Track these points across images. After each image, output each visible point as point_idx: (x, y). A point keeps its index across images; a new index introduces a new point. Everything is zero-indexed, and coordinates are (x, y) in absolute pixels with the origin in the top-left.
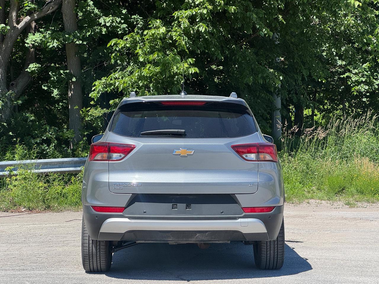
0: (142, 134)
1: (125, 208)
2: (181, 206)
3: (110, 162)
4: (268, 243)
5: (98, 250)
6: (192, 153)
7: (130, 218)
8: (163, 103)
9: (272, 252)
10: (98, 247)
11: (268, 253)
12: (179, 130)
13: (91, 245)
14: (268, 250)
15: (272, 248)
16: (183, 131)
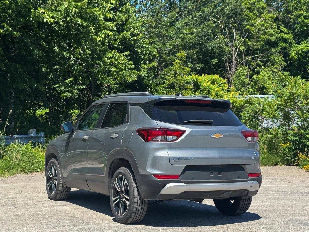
0: (185, 122)
1: (180, 175)
2: (215, 173)
3: (168, 142)
4: (249, 197)
5: (143, 207)
6: (222, 137)
7: (185, 183)
8: (187, 101)
9: (246, 203)
10: (143, 205)
11: (244, 204)
12: (210, 120)
13: (139, 204)
14: (244, 202)
15: (246, 201)
16: (212, 121)
